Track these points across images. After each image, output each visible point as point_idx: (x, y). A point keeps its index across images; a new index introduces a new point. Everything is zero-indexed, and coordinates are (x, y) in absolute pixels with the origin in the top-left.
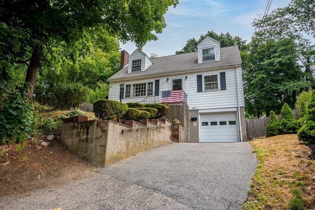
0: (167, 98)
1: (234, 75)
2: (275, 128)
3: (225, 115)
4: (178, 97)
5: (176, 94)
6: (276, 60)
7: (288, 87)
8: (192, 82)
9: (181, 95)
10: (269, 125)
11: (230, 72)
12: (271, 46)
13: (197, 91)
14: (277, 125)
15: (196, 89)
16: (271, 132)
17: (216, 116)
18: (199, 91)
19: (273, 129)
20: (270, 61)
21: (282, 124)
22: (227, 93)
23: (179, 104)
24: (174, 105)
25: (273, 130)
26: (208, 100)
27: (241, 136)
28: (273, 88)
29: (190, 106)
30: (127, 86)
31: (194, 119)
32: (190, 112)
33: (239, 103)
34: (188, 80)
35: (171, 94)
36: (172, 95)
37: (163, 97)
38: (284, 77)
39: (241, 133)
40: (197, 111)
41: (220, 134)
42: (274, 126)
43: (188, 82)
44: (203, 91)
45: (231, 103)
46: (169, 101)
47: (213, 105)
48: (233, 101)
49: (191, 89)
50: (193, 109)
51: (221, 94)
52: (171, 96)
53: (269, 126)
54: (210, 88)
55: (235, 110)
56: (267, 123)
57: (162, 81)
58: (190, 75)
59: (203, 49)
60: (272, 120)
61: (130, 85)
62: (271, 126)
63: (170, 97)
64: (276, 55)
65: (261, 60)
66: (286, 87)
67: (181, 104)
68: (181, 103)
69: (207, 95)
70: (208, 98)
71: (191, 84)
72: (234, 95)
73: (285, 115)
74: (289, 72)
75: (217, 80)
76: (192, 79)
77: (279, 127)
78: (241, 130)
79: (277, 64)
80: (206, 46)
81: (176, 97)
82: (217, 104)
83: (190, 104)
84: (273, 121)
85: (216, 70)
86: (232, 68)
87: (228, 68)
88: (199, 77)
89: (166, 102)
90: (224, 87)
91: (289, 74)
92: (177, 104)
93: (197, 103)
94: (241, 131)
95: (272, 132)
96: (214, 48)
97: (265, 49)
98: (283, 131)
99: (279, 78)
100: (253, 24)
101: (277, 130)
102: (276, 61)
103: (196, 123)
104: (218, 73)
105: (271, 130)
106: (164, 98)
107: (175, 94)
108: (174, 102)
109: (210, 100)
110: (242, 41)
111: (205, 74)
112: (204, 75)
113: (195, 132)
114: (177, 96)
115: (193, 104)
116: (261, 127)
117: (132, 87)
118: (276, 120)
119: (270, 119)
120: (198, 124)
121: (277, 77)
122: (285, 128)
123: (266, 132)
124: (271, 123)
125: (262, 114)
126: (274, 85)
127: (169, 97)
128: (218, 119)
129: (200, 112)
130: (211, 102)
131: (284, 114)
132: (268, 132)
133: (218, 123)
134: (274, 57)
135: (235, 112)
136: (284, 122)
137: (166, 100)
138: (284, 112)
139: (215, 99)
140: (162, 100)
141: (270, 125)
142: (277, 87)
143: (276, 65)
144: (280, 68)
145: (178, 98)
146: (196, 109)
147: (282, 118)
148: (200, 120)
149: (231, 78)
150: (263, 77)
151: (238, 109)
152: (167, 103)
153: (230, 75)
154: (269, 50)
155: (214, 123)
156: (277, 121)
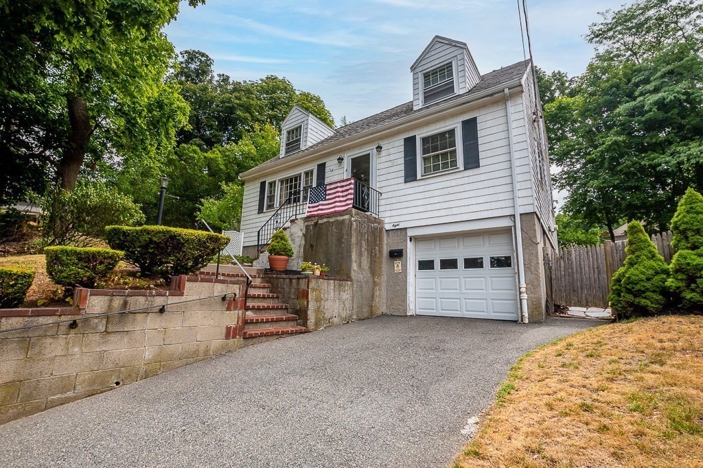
0: (317, 204)
1: (502, 120)
2: (648, 285)
3: (478, 241)
4: (341, 199)
5: (338, 192)
6: (648, 100)
7: (683, 157)
8: (392, 157)
9: (347, 193)
10: (623, 273)
11: (489, 116)
12: (635, 71)
13: (403, 179)
14: (657, 273)
15: (402, 173)
16: (629, 297)
17: (454, 243)
18: (408, 180)
19: (638, 287)
20: (632, 104)
21: (678, 270)
22: (483, 177)
23: (340, 218)
24: (332, 220)
25: (639, 290)
26: (432, 201)
27: (525, 303)
28: (643, 163)
29: (387, 221)
30: (271, 184)
31: (397, 254)
32: (388, 235)
33: (519, 202)
34: (383, 153)
35: (328, 192)
36: (329, 194)
37: (312, 203)
38: (673, 134)
39: (525, 296)
40: (403, 233)
41: (465, 293)
42: (643, 277)
43: (383, 159)
44: (419, 177)
45: (493, 205)
46: (322, 210)
47: (442, 213)
48: (501, 197)
49: (390, 176)
50: (394, 228)
51: (466, 180)
52: (327, 197)
53: (623, 275)
54: (436, 168)
55: (506, 223)
56: (616, 263)
57: (331, 163)
58: (390, 140)
59: (424, 72)
60: (633, 253)
61: (275, 182)
62: (629, 278)
63: (326, 200)
64: (650, 87)
65: (612, 105)
66: (679, 157)
67: (347, 217)
68: (347, 214)
69: (427, 188)
70: (430, 194)
71: (390, 164)
72: (503, 181)
73: (689, 234)
74: (684, 122)
75: (453, 144)
76: (392, 151)
77: (664, 281)
78: (523, 284)
79: (651, 109)
80: (433, 63)
81: (337, 199)
82: (455, 211)
83: (388, 214)
84: (638, 257)
85: (453, 116)
86: (494, 103)
87: (484, 106)
88: (410, 143)
89: (316, 213)
90: (472, 161)
91: (685, 126)
92: (338, 218)
93: (404, 211)
94: (523, 290)
95: (635, 296)
96: (451, 62)
97: (620, 80)
98: (684, 298)
99: (657, 140)
100: (588, 38)
101: (654, 292)
102: (649, 102)
103: (400, 265)
104: (456, 124)
105: (629, 291)
106: (314, 205)
107: (335, 193)
108: (331, 213)
109: (436, 200)
110: (569, 79)
111: (425, 131)
112: (420, 134)
113: (398, 288)
114: (339, 197)
115: (394, 213)
116: (596, 275)
117: (278, 186)
118: (650, 252)
119: (626, 249)
120: (405, 266)
121: (651, 139)
122: (693, 286)
123: (611, 295)
124: (632, 264)
125: (618, 223)
126: (644, 158)
127: (322, 200)
128: (460, 252)
129: (410, 233)
130: (438, 206)
131: (686, 229)
132: (619, 295)
133: (461, 264)
134: (642, 94)
135: (508, 231)
136: (688, 264)
137: (316, 209)
138: (686, 223)
139: (447, 198)
140: (308, 210)
141: (626, 272)
142: (654, 159)
143: (650, 111)
144: (661, 115)
145: (340, 201)
146: (401, 226)
147: (677, 247)
148: (413, 255)
149: (494, 130)
150: (616, 143)
151: (515, 222)
152: (318, 215)
153: (490, 124)
154: (629, 81)
155: (449, 264)
156: (653, 256)
